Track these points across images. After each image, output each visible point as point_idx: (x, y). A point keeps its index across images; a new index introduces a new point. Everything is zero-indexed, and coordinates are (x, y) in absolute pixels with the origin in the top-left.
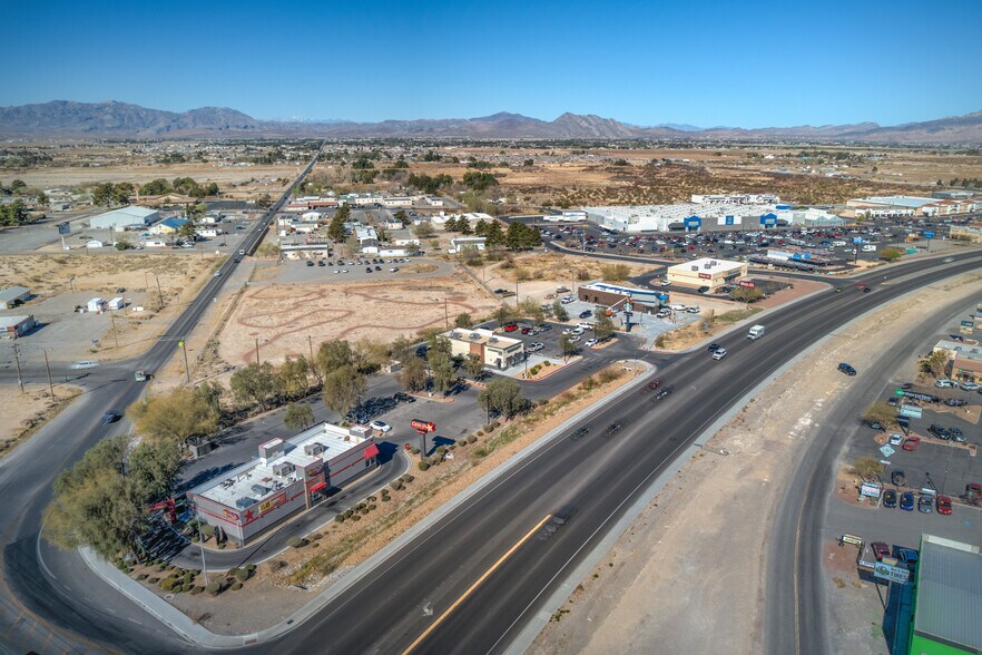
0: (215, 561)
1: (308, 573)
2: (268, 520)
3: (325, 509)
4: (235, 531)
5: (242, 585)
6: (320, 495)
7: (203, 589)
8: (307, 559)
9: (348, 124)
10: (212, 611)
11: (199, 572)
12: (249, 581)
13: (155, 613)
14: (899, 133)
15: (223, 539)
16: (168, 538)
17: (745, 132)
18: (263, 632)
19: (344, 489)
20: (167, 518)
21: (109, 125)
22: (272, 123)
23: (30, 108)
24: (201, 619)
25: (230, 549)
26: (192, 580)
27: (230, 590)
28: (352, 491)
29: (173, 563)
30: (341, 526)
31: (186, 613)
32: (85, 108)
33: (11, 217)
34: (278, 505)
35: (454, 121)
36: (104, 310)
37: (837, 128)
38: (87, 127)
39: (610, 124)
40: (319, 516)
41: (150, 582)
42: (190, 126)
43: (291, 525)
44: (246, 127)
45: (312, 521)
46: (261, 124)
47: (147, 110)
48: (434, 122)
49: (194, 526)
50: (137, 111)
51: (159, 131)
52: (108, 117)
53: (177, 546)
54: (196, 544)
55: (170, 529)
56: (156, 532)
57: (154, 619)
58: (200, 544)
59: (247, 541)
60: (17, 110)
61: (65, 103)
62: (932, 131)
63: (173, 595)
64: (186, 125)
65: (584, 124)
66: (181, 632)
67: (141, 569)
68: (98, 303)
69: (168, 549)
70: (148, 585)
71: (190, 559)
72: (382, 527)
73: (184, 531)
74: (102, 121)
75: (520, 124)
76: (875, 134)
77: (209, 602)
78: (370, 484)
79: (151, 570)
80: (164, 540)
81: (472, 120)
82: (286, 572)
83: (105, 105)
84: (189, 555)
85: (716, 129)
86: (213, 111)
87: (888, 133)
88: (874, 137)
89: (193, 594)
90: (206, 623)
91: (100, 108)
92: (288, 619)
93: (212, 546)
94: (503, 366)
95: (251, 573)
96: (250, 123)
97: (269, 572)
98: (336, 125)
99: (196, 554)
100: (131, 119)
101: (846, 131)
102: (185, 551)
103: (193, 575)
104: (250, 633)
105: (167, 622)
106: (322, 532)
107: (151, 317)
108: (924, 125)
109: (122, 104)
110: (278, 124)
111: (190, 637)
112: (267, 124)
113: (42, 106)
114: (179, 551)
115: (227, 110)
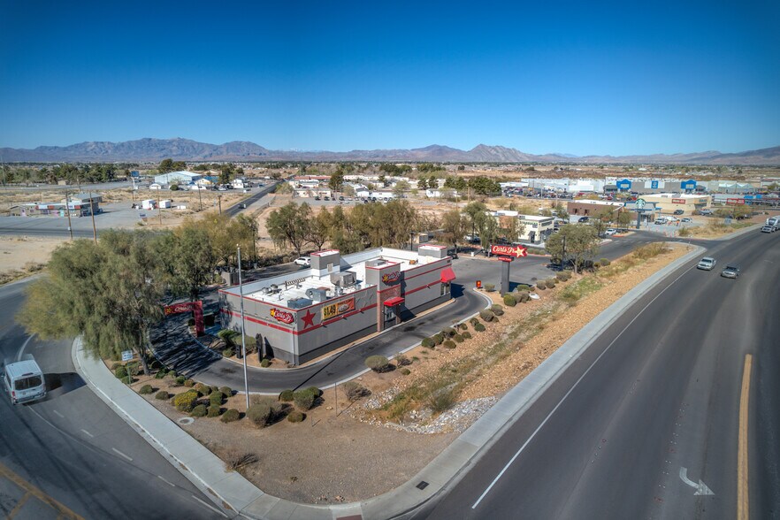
0: (258, 381)
1: (408, 408)
2: (332, 333)
3: (402, 333)
4: (287, 342)
5: (304, 417)
6: (393, 315)
7: (242, 415)
8: (398, 389)
9: (327, 152)
10: (260, 452)
11: (234, 393)
12: (316, 411)
13: (159, 444)
14: (740, 158)
15: (268, 353)
16: (191, 351)
17: (614, 158)
18: (370, 502)
19: (419, 315)
20: (192, 331)
21: (175, 153)
22: (278, 152)
23: (129, 142)
24: (242, 463)
25: (278, 367)
26: (224, 402)
27: (285, 421)
28: (431, 318)
29: (194, 379)
30: (432, 353)
31: (214, 450)
32: (162, 142)
33: (104, 175)
34: (347, 314)
35: (400, 151)
36: (155, 207)
37: (686, 156)
38: (162, 155)
39: (513, 152)
40: (397, 339)
41: (158, 397)
42: (225, 154)
43: (360, 346)
44: (260, 154)
45: (389, 344)
46: (271, 152)
47: (198, 143)
48: (386, 151)
49: (227, 336)
50: (192, 144)
51: (205, 157)
52: (175, 148)
53: (202, 361)
54: (228, 360)
55: (194, 342)
56: (177, 344)
57: (156, 454)
58: (234, 360)
59: (303, 357)
60: (122, 145)
61: (150, 139)
62: (769, 156)
63: (191, 420)
64: (221, 153)
65: (493, 152)
66: (203, 482)
67: (146, 380)
68: (150, 202)
69: (189, 363)
70: (154, 402)
71: (220, 376)
72: (491, 359)
73: (213, 345)
74: (171, 151)
75: (447, 152)
76: (719, 159)
77: (251, 436)
78: (450, 314)
79: (163, 384)
80: (186, 352)
81: (413, 150)
82: (372, 403)
83: (173, 141)
84: (219, 372)
85: (592, 156)
86: (240, 143)
87: (730, 158)
88: (719, 162)
89: (226, 421)
90: (250, 470)
91: (170, 142)
92: (416, 479)
93: (252, 362)
94: (536, 239)
95: (317, 400)
96: (263, 152)
97: (345, 400)
98: (319, 153)
99: (229, 371)
100: (188, 149)
101: (694, 157)
102: (214, 367)
103: (224, 396)
104: (342, 501)
105: (178, 461)
106: (409, 357)
107: (192, 213)
108: (760, 152)
109: (183, 140)
110: (282, 152)
111: (221, 496)
112: (274, 152)
113: (137, 142)
114: (204, 366)
115: (249, 143)
